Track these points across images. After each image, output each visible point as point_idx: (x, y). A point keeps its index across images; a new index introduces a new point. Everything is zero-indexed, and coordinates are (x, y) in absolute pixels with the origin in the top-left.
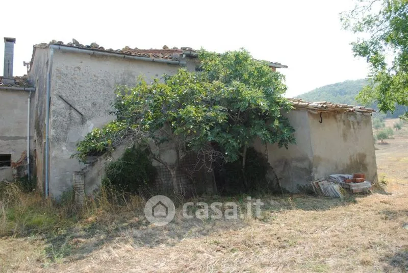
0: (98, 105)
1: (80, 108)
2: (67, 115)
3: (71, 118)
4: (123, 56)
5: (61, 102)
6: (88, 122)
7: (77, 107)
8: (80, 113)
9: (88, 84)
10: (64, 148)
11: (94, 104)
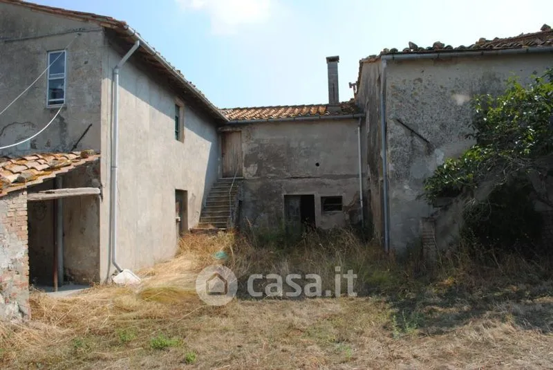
0: (448, 126)
1: (425, 133)
2: (409, 144)
3: (413, 148)
4: (480, 52)
5: (399, 127)
6: (437, 151)
7: (421, 132)
8: (425, 140)
9: (434, 100)
10: (406, 187)
11: (443, 126)
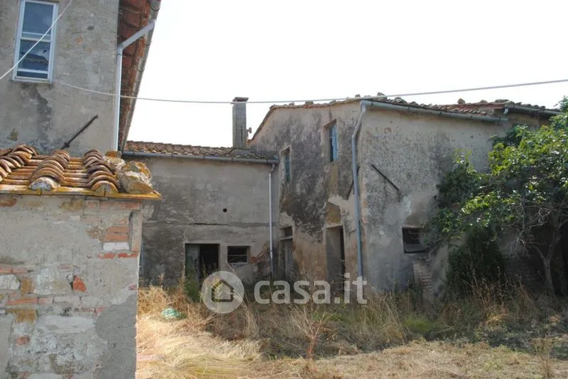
0: (413, 176)
1: (395, 180)
2: (382, 190)
3: (386, 194)
4: (439, 112)
5: (374, 172)
6: (405, 199)
7: (392, 180)
8: (395, 187)
9: (401, 150)
10: (382, 233)
11: (409, 176)
